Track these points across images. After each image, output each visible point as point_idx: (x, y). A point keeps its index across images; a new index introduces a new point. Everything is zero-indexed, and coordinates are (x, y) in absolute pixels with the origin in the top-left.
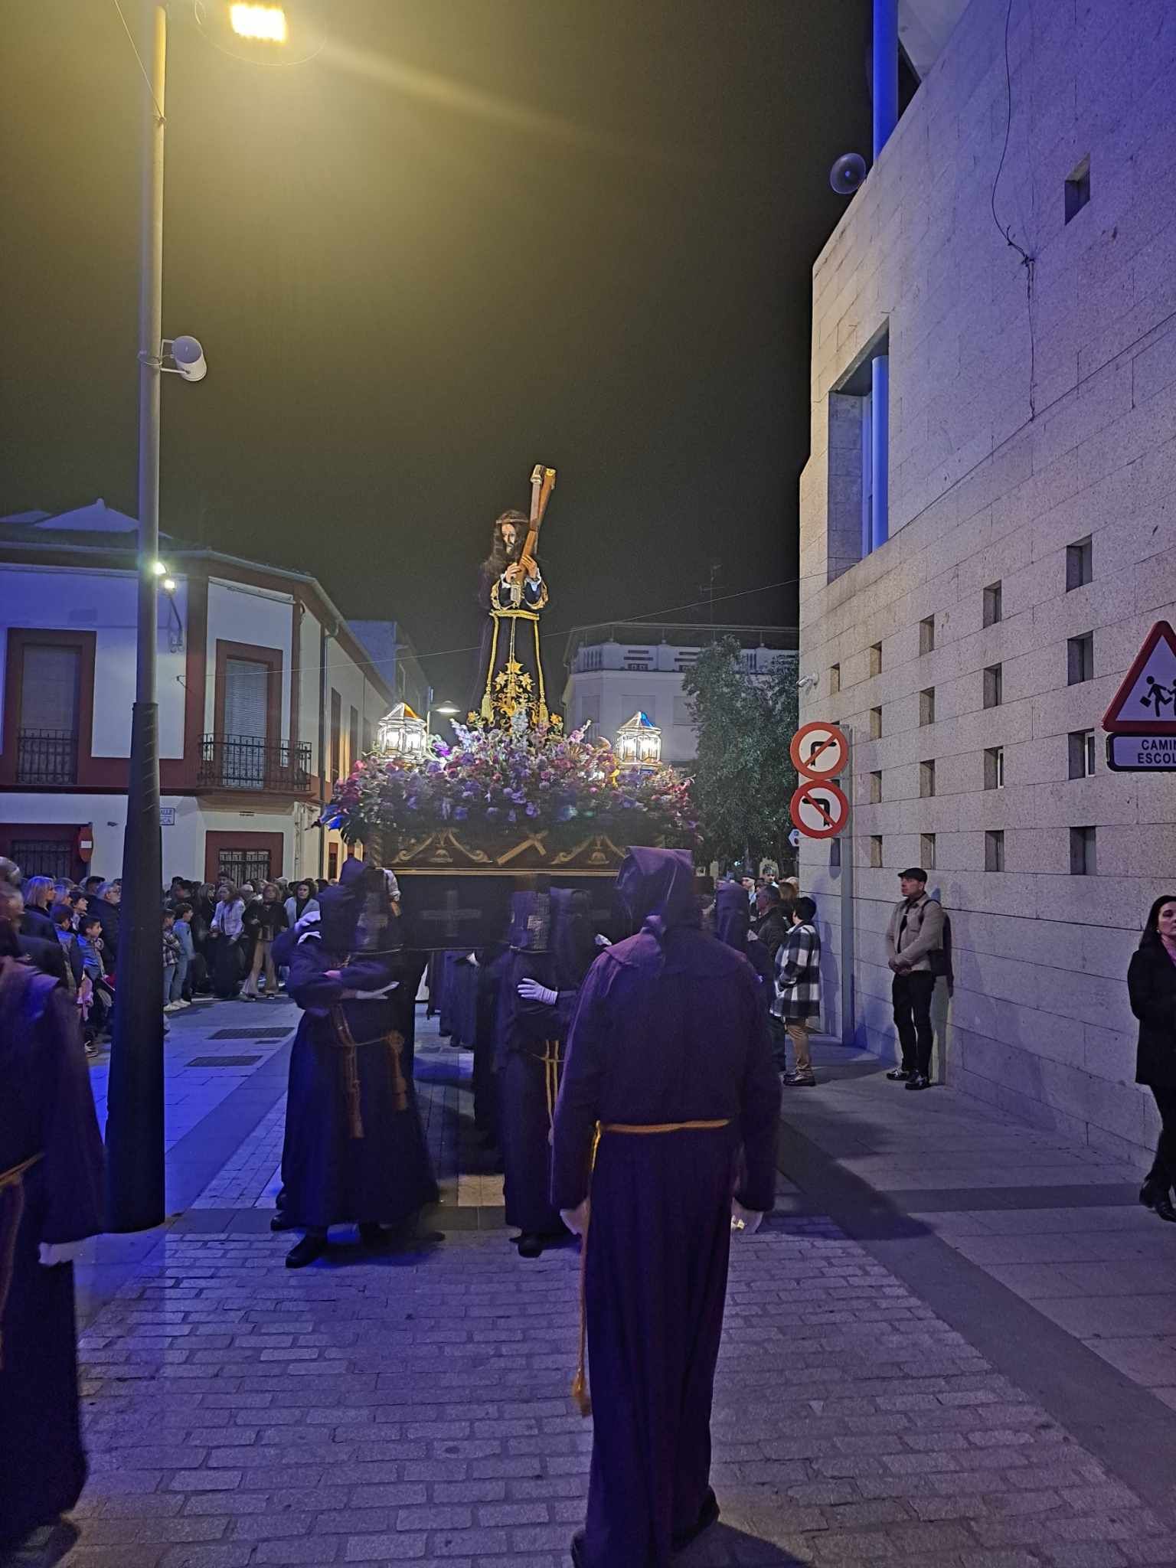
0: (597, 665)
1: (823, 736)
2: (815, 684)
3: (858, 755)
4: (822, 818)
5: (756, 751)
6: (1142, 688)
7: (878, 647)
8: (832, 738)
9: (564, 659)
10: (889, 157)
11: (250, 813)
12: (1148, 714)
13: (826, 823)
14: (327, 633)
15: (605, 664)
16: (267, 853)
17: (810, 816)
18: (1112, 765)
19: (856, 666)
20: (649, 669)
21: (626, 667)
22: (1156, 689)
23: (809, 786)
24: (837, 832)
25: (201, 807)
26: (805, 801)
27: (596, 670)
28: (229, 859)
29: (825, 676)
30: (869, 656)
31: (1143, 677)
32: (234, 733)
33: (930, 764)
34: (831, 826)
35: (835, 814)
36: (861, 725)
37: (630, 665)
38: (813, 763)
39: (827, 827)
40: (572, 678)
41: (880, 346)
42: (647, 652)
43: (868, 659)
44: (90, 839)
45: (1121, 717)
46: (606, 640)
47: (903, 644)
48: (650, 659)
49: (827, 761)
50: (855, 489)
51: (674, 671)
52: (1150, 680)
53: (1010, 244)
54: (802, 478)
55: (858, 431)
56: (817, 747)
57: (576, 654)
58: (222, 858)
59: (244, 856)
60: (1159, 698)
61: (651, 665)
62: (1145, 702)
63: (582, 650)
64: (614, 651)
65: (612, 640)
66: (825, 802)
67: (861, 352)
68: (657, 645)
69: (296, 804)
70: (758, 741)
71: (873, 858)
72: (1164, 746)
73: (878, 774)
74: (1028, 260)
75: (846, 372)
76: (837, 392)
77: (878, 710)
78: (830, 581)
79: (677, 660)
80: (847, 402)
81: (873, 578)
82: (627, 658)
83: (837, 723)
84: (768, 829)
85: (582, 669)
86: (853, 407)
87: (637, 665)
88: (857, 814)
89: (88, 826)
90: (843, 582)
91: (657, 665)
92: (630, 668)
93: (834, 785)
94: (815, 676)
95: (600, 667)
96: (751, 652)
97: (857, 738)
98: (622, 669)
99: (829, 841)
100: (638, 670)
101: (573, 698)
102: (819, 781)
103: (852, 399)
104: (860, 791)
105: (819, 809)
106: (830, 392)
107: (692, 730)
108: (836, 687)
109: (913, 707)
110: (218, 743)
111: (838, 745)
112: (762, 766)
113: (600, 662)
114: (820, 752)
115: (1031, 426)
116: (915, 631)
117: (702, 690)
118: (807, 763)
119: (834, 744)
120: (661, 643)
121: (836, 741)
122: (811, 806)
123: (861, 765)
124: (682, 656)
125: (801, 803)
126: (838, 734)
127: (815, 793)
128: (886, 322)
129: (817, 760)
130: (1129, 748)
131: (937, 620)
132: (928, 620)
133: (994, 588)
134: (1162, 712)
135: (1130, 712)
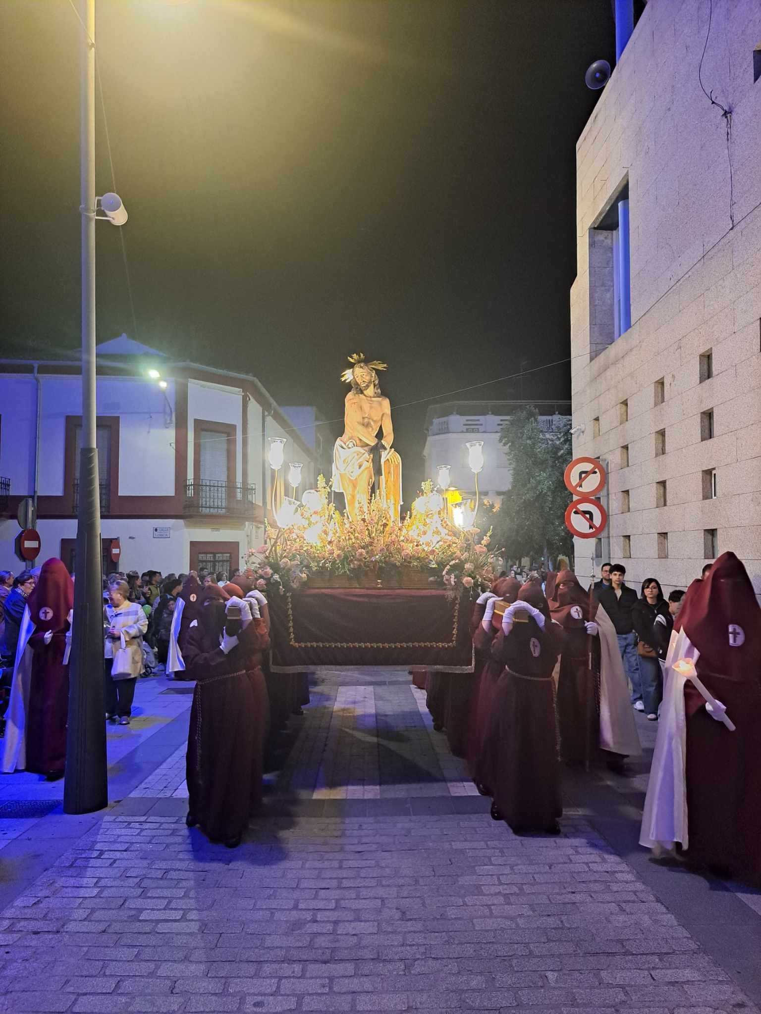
0: (447, 431)
1: (588, 467)
2: (583, 432)
3: (612, 479)
4: (588, 524)
5: (548, 482)
7: (625, 403)
8: (594, 468)
10: (626, 60)
11: (218, 529)
13: (591, 527)
14: (266, 413)
15: (451, 429)
16: (228, 555)
17: (578, 523)
19: (610, 418)
20: (480, 431)
21: (465, 430)
23: (580, 502)
24: (598, 532)
25: (187, 526)
26: (576, 513)
27: (445, 433)
28: (204, 559)
29: (590, 427)
30: (619, 409)
32: (207, 476)
33: (663, 484)
34: (594, 530)
35: (597, 522)
36: (614, 459)
37: (467, 429)
38: (581, 486)
39: (591, 531)
40: (430, 440)
41: (623, 194)
42: (478, 420)
43: (618, 412)
44: (118, 547)
46: (451, 414)
48: (481, 425)
49: (591, 483)
50: (608, 295)
51: (497, 432)
53: (713, 103)
54: (571, 291)
55: (610, 255)
56: (583, 475)
57: (432, 423)
58: (200, 558)
59: (214, 557)
61: (482, 428)
63: (436, 421)
64: (457, 420)
65: (455, 413)
66: (590, 513)
67: (610, 199)
68: (485, 415)
69: (247, 523)
70: (550, 475)
71: (625, 550)
73: (627, 492)
74: (727, 114)
75: (600, 214)
76: (595, 228)
77: (626, 447)
78: (592, 359)
79: (498, 425)
80: (602, 236)
81: (621, 355)
82: (465, 425)
83: (598, 458)
84: (558, 534)
85: (436, 433)
86: (606, 238)
87: (472, 429)
88: (613, 521)
89: (117, 539)
90: (602, 357)
91: (485, 428)
92: (467, 431)
93: (597, 502)
94: (583, 427)
96: (550, 418)
97: (612, 467)
98: (462, 432)
99: (593, 541)
100: (473, 432)
101: (431, 450)
102: (585, 499)
103: (605, 233)
104: (615, 504)
105: (586, 518)
106: (590, 229)
107: (509, 470)
108: (597, 434)
109: (651, 444)
110: (197, 485)
111: (598, 473)
112: (553, 492)
113: (447, 428)
114: (585, 478)
115: (731, 234)
116: (652, 389)
117: (513, 443)
118: (576, 486)
119: (595, 473)
120: (488, 414)
121: (596, 470)
122: (579, 516)
123: (615, 486)
124: (501, 423)
125: (573, 514)
126: (599, 465)
127: (583, 507)
128: (627, 175)
129: (583, 484)
131: (667, 380)
132: (660, 381)
133: (707, 354)
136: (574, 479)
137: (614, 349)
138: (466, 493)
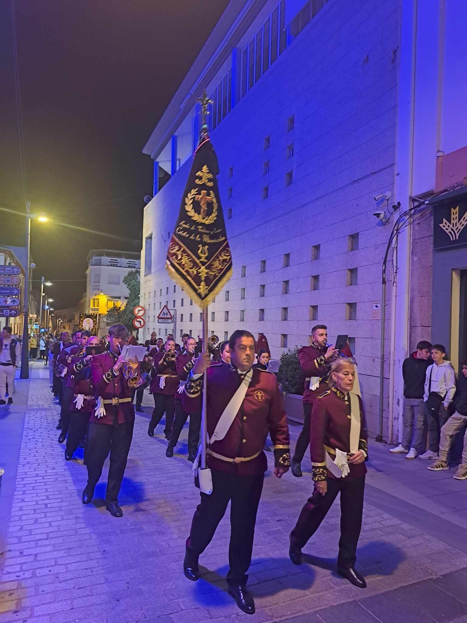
1: (140, 309)
2: (141, 297)
3: (147, 312)
6: (162, 313)
7: (150, 293)
9: (87, 258)
12: (163, 316)
13: (141, 325)
14: (12, 261)
15: (102, 264)
17: (137, 324)
18: (158, 322)
19: (147, 295)
20: (118, 266)
21: (110, 265)
22: (164, 313)
23: (138, 318)
24: (142, 327)
27: (98, 265)
29: (143, 295)
31: (163, 311)
35: (142, 324)
37: (111, 264)
40: (90, 267)
41: (151, 236)
42: (117, 260)
46: (102, 255)
47: (152, 294)
48: (119, 263)
49: (141, 313)
51: (126, 267)
54: (141, 252)
56: (139, 311)
57: (92, 258)
61: (119, 265)
63: (94, 258)
64: (106, 259)
65: (105, 255)
66: (140, 321)
67: (149, 235)
68: (120, 258)
74: (165, 241)
75: (147, 236)
77: (149, 305)
78: (145, 276)
79: (127, 263)
80: (149, 240)
81: (149, 280)
82: (110, 262)
85: (94, 264)
87: (114, 264)
88: (147, 324)
90: (146, 278)
91: (121, 264)
92: (111, 265)
93: (142, 319)
95: (100, 264)
98: (108, 265)
100: (114, 266)
101: (91, 272)
102: (140, 317)
104: (146, 320)
105: (139, 323)
106: (145, 238)
113: (100, 263)
118: (137, 314)
120: (122, 257)
122: (137, 322)
123: (147, 315)
124: (130, 263)
125: (135, 322)
126: (143, 309)
127: (138, 320)
128: (153, 232)
129: (139, 313)
130: (160, 320)
131: (156, 292)
132: (155, 291)
133: (161, 290)
134: (165, 316)
135: (160, 316)
136: (136, 312)
137: (149, 277)
138: (109, 297)
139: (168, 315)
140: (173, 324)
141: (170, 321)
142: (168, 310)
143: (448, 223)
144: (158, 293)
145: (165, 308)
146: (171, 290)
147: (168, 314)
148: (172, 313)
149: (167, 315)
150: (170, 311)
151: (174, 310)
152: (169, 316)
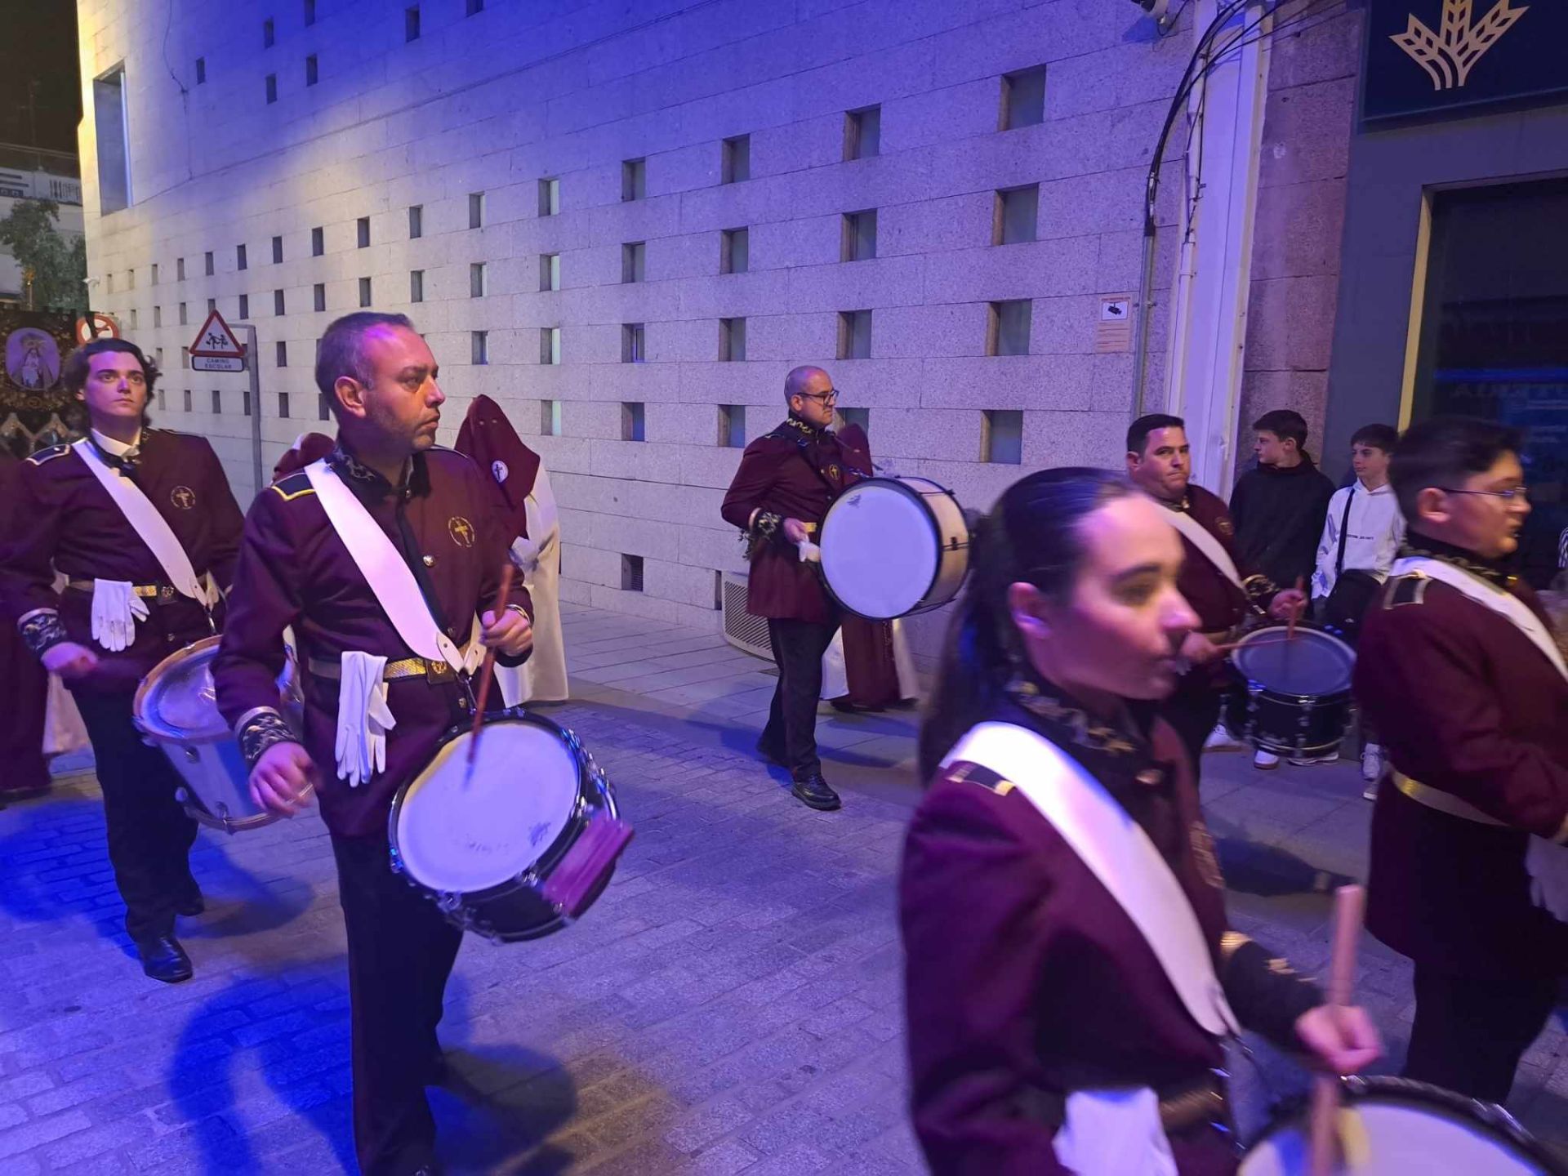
1: (100, 322)
6: (206, 337)
7: (131, 272)
8: (106, 325)
12: (209, 348)
18: (193, 367)
19: (120, 279)
22: (213, 338)
29: (104, 280)
30: (127, 275)
31: (208, 331)
43: (127, 278)
45: (198, 349)
47: (143, 276)
52: (210, 334)
53: (174, 77)
54: (79, 129)
60: (214, 342)
62: (208, 343)
67: (111, 68)
70: (76, 301)
72: (217, 361)
74: (183, 91)
75: (101, 75)
76: (98, 82)
78: (103, 214)
81: (124, 225)
83: (112, 313)
90: (112, 219)
94: (97, 278)
103: (108, 87)
106: (93, 80)
108: (111, 289)
115: (191, 182)
116: (150, 268)
119: (108, 329)
121: (108, 327)
126: (111, 322)
128: (123, 61)
130: (201, 361)
131: (159, 267)
132: (155, 265)
133: (181, 260)
134: (218, 348)
135: (203, 346)
136: (86, 333)
137: (121, 217)
139: (226, 344)
140: (246, 373)
141: (236, 363)
142: (226, 327)
143: (1426, 32)
144: (169, 272)
145: (215, 319)
146: (226, 259)
147: (227, 338)
148: (241, 336)
149: (224, 342)
150: (232, 330)
151: (245, 327)
152: (230, 348)
